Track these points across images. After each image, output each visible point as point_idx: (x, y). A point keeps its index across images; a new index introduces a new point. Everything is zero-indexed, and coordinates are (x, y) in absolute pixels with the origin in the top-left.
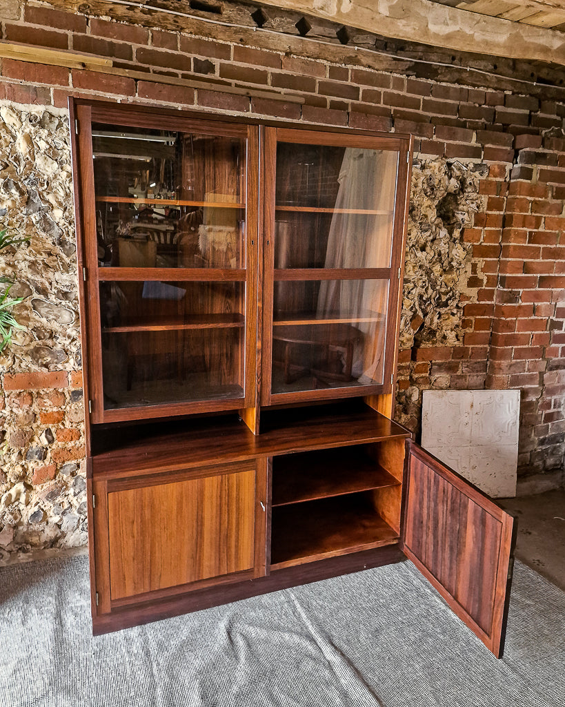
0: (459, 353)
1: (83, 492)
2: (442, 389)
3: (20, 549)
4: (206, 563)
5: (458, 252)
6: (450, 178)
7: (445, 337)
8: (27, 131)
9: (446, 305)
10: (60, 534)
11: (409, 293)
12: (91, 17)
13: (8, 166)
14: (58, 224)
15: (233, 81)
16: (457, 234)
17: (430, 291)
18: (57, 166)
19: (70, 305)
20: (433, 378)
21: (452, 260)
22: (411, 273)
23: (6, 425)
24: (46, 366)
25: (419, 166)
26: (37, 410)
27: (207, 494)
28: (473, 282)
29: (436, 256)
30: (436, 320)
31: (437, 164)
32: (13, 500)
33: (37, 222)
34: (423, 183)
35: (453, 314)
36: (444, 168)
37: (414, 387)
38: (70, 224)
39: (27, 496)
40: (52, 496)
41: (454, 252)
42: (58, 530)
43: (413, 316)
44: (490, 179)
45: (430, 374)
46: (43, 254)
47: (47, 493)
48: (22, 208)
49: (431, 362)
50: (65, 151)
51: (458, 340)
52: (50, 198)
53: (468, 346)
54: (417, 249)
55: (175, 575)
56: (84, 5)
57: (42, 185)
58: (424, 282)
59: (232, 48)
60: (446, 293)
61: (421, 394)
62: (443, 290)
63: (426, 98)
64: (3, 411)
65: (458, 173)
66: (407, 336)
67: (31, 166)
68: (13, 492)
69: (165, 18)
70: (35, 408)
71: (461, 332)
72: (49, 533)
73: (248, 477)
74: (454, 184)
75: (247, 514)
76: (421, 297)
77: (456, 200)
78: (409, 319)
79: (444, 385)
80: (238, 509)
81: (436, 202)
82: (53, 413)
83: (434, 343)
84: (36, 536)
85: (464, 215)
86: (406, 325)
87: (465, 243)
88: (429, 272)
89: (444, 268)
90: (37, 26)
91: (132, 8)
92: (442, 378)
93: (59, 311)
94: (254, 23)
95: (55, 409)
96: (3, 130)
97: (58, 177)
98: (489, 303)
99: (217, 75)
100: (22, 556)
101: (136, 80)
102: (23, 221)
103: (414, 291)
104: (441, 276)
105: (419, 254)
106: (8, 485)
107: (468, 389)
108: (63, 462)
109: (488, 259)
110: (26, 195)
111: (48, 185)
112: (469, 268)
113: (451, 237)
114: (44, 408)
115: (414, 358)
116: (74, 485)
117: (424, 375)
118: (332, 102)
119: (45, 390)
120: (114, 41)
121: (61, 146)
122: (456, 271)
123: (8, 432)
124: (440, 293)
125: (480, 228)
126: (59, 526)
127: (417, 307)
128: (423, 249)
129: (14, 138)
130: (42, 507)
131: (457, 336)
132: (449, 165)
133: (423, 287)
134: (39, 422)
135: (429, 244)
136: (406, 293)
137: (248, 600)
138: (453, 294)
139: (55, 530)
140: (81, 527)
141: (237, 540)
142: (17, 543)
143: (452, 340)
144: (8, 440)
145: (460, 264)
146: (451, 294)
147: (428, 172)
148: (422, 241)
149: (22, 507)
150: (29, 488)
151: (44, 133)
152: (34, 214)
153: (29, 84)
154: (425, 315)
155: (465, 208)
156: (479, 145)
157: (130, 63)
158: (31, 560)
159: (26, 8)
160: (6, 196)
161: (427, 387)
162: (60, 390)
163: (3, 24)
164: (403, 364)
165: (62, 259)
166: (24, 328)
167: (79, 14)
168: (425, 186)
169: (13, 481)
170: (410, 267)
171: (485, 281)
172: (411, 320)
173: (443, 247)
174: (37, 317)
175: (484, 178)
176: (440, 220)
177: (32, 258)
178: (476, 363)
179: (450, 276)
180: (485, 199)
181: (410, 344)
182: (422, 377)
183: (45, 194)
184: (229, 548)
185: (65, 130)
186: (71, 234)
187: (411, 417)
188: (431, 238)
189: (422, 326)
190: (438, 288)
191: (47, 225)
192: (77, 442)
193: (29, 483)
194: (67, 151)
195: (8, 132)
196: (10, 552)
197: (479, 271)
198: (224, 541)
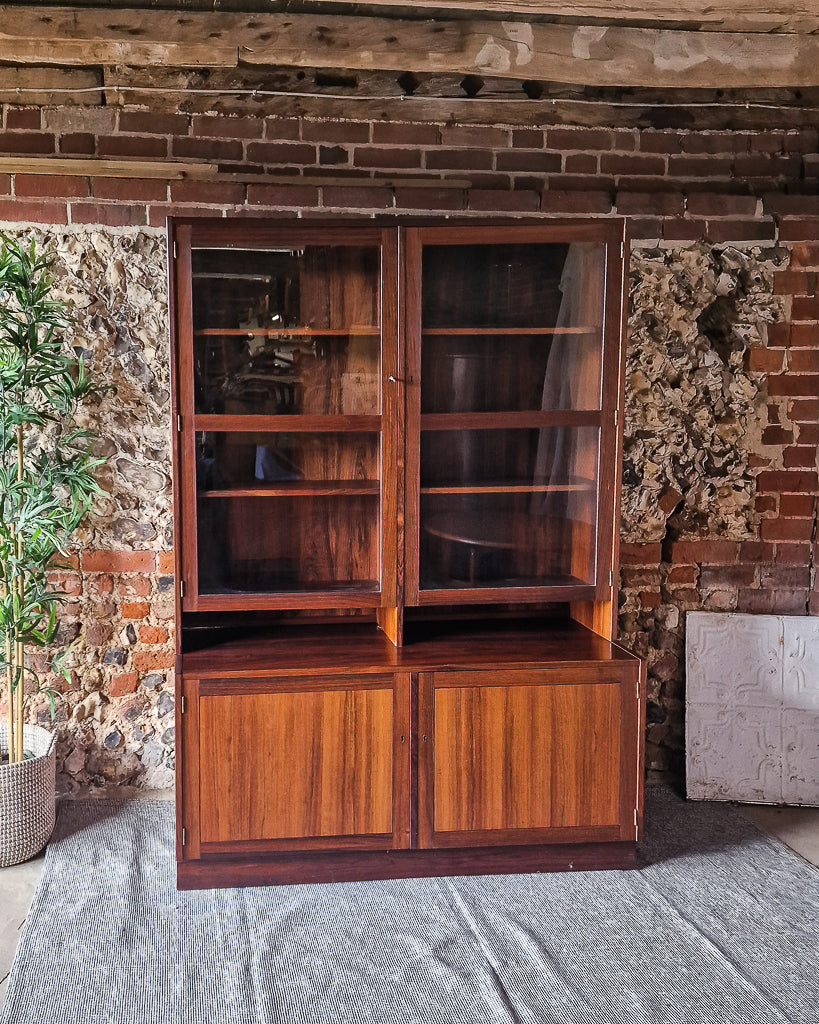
0: (755, 553)
1: (169, 715)
2: (722, 610)
3: (93, 781)
4: (325, 813)
5: (742, 389)
6: (718, 273)
7: (724, 526)
8: (119, 257)
9: (723, 472)
10: (139, 767)
11: (654, 453)
12: (194, 114)
13: (96, 299)
14: (148, 366)
15: (373, 170)
16: (736, 358)
17: (692, 450)
18: (150, 296)
19: (160, 466)
20: (704, 593)
21: (731, 400)
22: (656, 422)
23: (82, 615)
24: (130, 543)
25: (661, 259)
26: (118, 600)
27: (326, 714)
28: (772, 436)
29: (701, 395)
30: (705, 497)
31: (694, 255)
32: (86, 714)
33: (126, 365)
34: (671, 283)
35: (738, 488)
36: (707, 260)
37: (671, 606)
38: (163, 366)
39: (103, 712)
40: (132, 713)
41: (733, 387)
42: (138, 763)
43: (662, 490)
44: (793, 269)
45: (698, 585)
46: (131, 403)
47: (126, 709)
48: (110, 349)
49: (699, 565)
50: (160, 278)
51: (750, 531)
52: (142, 335)
53: (770, 541)
54: (664, 385)
55: (282, 823)
56: (187, 102)
57: (133, 320)
58: (680, 436)
59: (371, 127)
60: (722, 454)
61: (683, 616)
62: (717, 449)
63: (674, 156)
64: (80, 597)
65: (733, 265)
66: (653, 521)
67: (121, 298)
68: (86, 703)
69: (283, 103)
70: (116, 596)
71: (757, 518)
72: (127, 764)
73: (382, 698)
74: (726, 282)
75: (381, 751)
76: (675, 458)
77: (733, 307)
78: (655, 495)
79: (726, 605)
80: (369, 742)
81: (698, 312)
82: (136, 604)
83: (702, 534)
84: (111, 766)
85: (748, 329)
86: (649, 503)
87: (754, 373)
88: (688, 421)
89: (717, 413)
90: (133, 134)
91: (243, 97)
92: (723, 592)
93: (147, 475)
94: (400, 90)
95: (139, 600)
96: (93, 258)
97: (152, 309)
98: (808, 469)
99: (350, 164)
100: (94, 790)
101: (246, 184)
102: (110, 364)
103: (662, 451)
104: (710, 426)
105: (669, 392)
106: (82, 693)
107: (773, 612)
108: (146, 671)
109: (801, 398)
110: (115, 334)
111: (139, 319)
112: (763, 412)
113: (726, 364)
114: (125, 597)
115: (666, 558)
116: (159, 704)
117: (687, 585)
118: (517, 179)
119: (128, 573)
120: (221, 139)
121: (156, 272)
122: (740, 418)
123: (84, 625)
124: (709, 452)
125: (783, 348)
126: (139, 758)
127: (670, 476)
128: (676, 384)
129: (105, 267)
130: (120, 727)
131: (748, 525)
132: (716, 254)
133: (679, 444)
134: (119, 615)
135: (686, 376)
136: (648, 453)
137: (385, 882)
138: (736, 455)
139: (134, 762)
140: (165, 762)
141: (368, 788)
142: (90, 773)
143: (737, 529)
144: (84, 635)
145: (746, 407)
146: (731, 455)
147: (678, 266)
148: (674, 372)
149: (96, 725)
150: (105, 700)
151: (138, 258)
152: (123, 356)
153: (122, 203)
154: (686, 488)
155: (750, 317)
156: (770, 219)
157: (240, 163)
158: (104, 797)
159: (122, 115)
160: (94, 336)
161: (695, 605)
162: (146, 575)
163: (96, 137)
164: (648, 566)
165: (152, 409)
166: (107, 495)
167: (181, 113)
168: (675, 288)
169: (87, 688)
170: (653, 413)
171: (796, 434)
172: (659, 497)
173: (713, 382)
174: (121, 482)
175: (783, 268)
176: (704, 338)
177: (119, 409)
178: (787, 569)
179: (727, 427)
180: (786, 301)
181: (660, 534)
182: (685, 589)
183: (136, 330)
184: (356, 797)
185: (161, 253)
186: (163, 378)
187: (666, 653)
188: (690, 366)
189: (680, 506)
190: (706, 445)
191: (137, 367)
192: (164, 646)
193: (105, 694)
194: (163, 277)
195: (99, 261)
196: (80, 783)
197: (782, 416)
198: (350, 785)
